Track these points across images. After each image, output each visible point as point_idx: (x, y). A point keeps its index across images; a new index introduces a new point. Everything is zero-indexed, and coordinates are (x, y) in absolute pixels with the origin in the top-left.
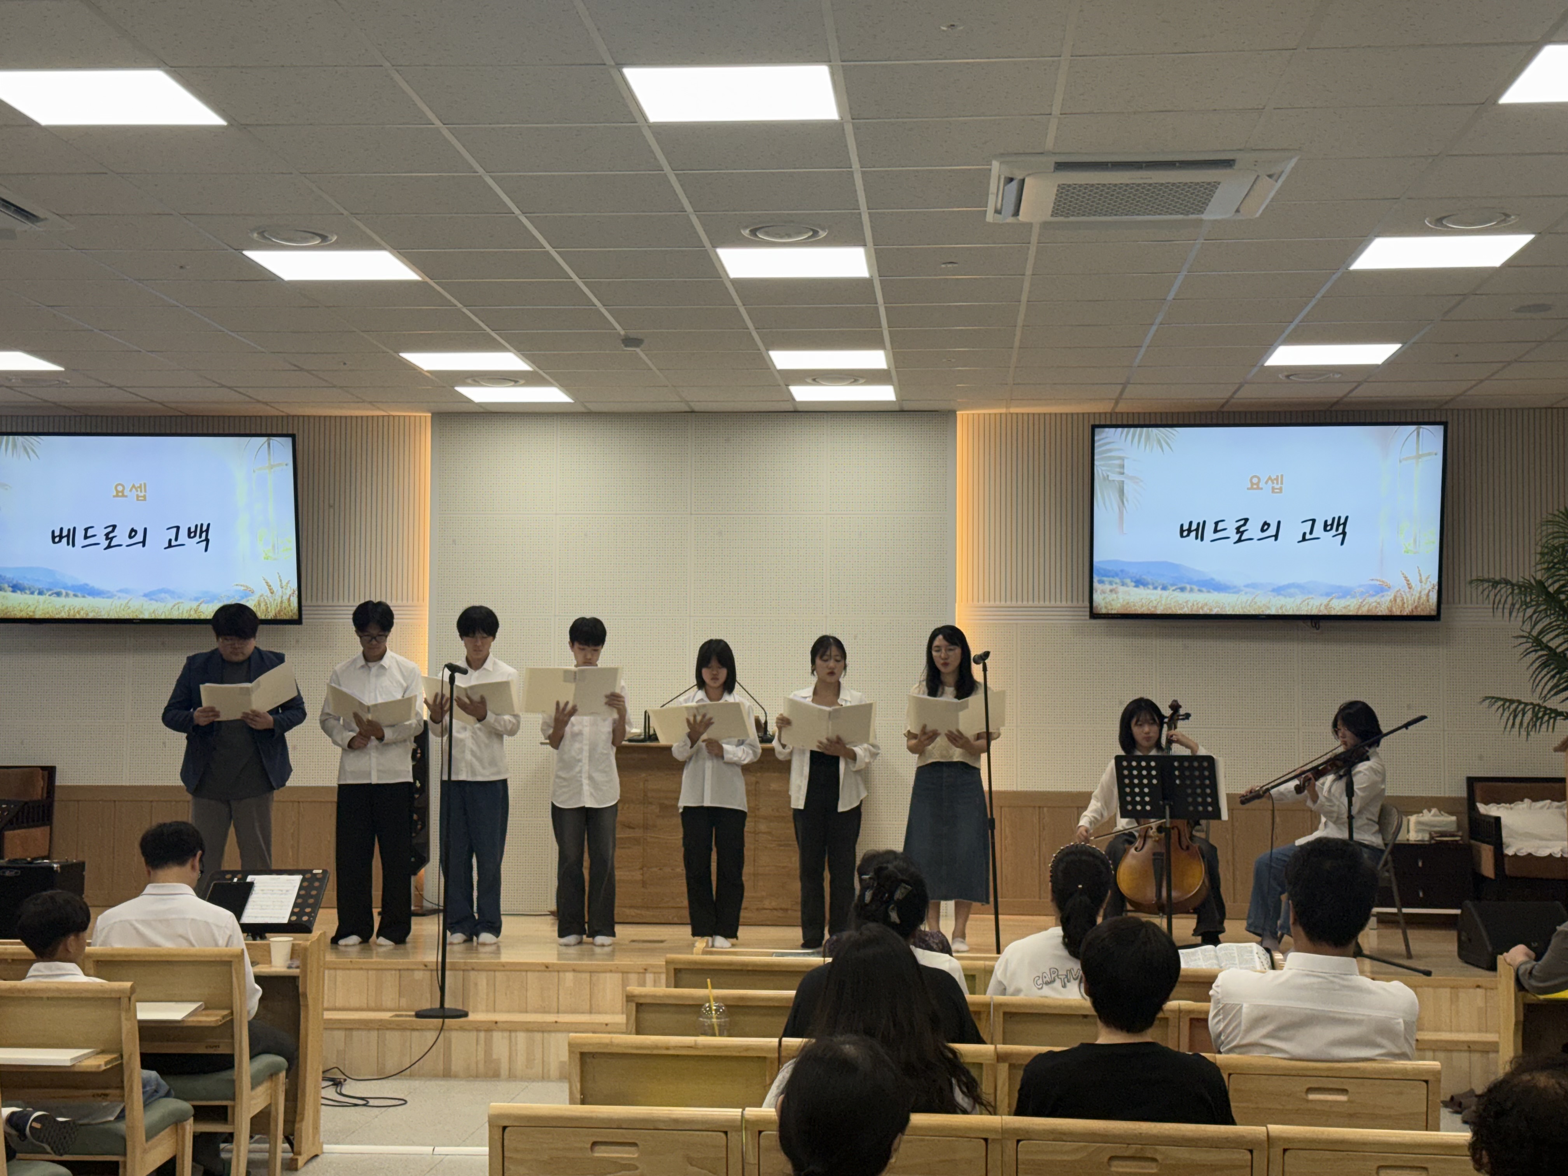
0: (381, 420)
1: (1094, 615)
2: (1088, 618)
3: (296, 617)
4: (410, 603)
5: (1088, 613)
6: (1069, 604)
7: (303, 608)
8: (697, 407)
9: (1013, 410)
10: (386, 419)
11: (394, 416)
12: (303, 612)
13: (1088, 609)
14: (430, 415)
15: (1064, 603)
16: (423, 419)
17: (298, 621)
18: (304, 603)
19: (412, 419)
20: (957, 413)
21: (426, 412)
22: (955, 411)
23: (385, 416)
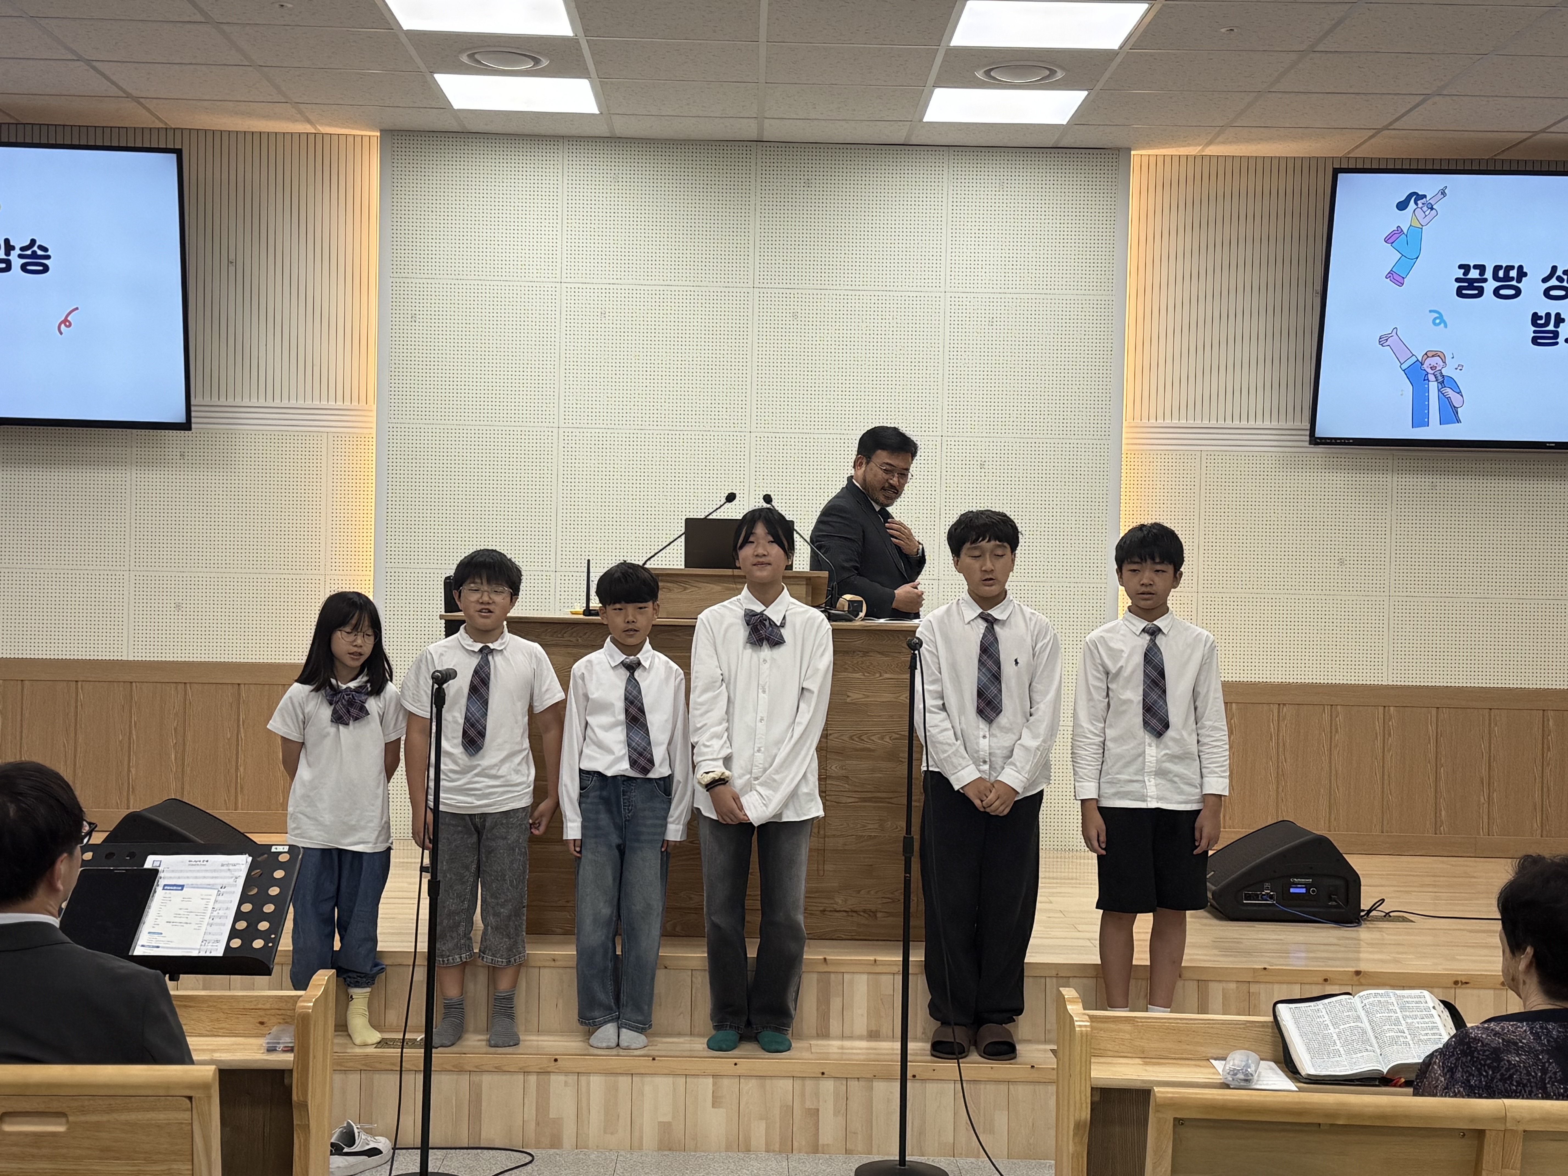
0: (304, 138)
1: (1315, 441)
2: (1307, 444)
3: (182, 419)
4: (347, 403)
5: (1307, 438)
6: (1278, 424)
7: (193, 408)
8: (770, 129)
9: (1212, 150)
10: (311, 138)
11: (322, 135)
12: (193, 414)
13: (1308, 433)
14: (378, 134)
15: (1267, 424)
16: (364, 141)
17: (186, 426)
18: (193, 401)
19: (350, 139)
20: (1133, 153)
21: (373, 130)
22: (1129, 150)
23: (315, 134)
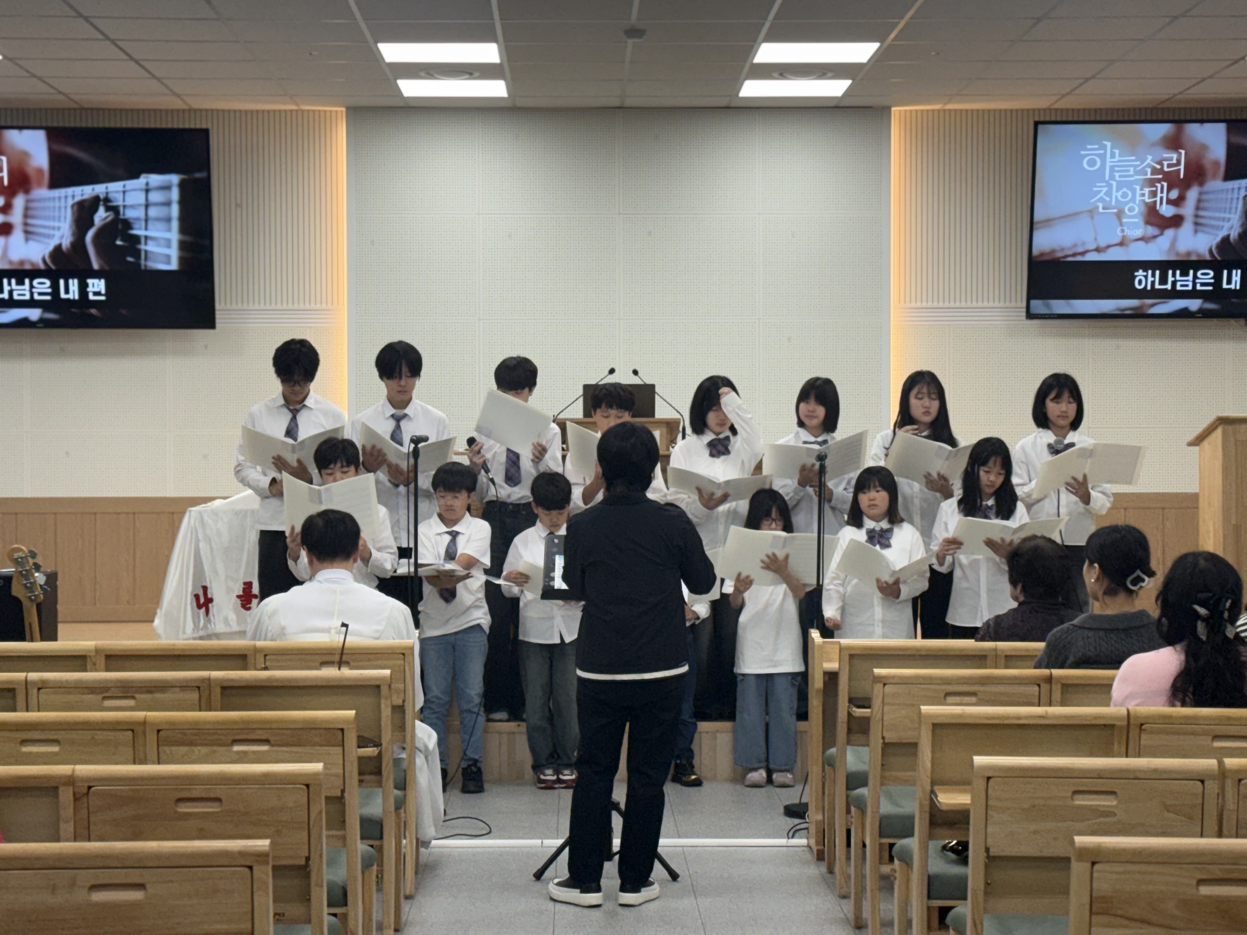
0: (289, 114)
1: (1030, 316)
2: (1024, 318)
4: (324, 306)
5: (1024, 314)
6: (1002, 304)
8: (629, 102)
9: (949, 106)
10: (294, 113)
11: (303, 111)
13: (1024, 310)
14: (344, 109)
15: (997, 304)
16: (334, 114)
17: (212, 326)
19: (322, 114)
20: (893, 109)
21: (340, 107)
22: (889, 108)
23: (297, 111)
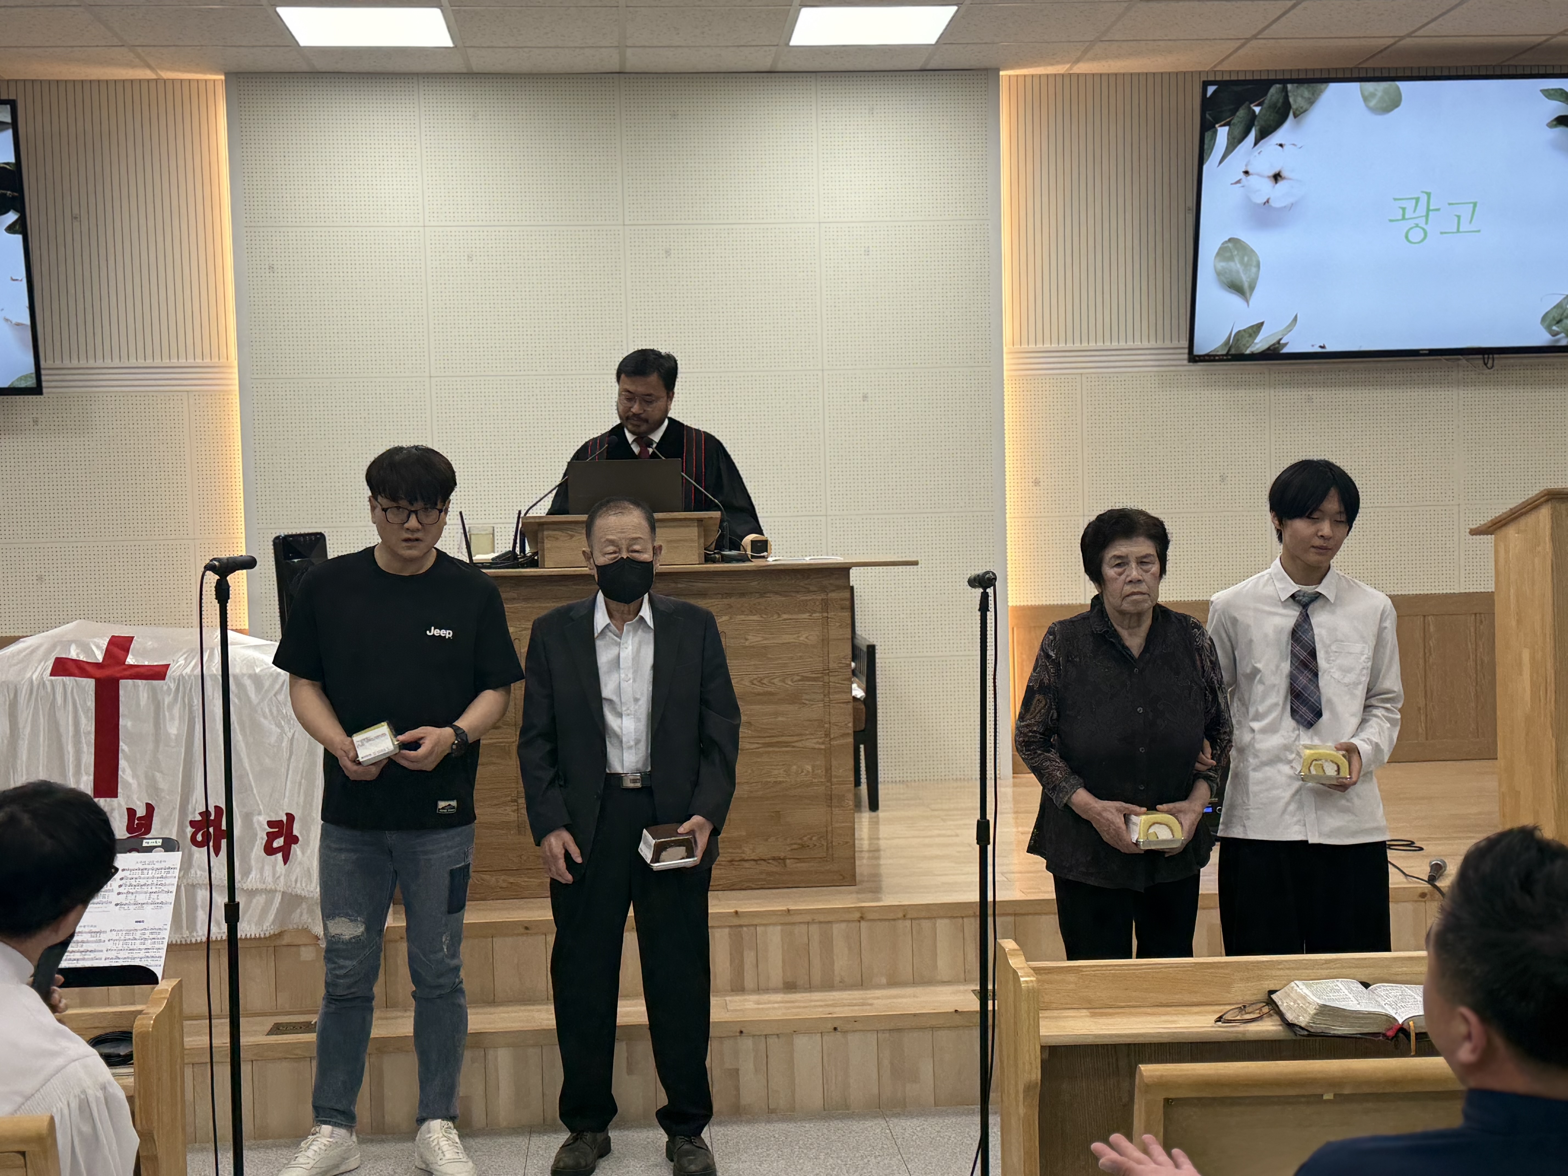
0: (144, 85)
1: (1194, 358)
2: (1186, 362)
3: (31, 383)
4: (207, 361)
5: (1186, 356)
6: (1155, 343)
7: (43, 372)
8: (630, 63)
10: (153, 84)
11: (165, 81)
12: (43, 378)
13: (1186, 351)
14: (223, 77)
15: (1145, 344)
16: (210, 86)
17: (36, 391)
18: (43, 364)
19: (193, 85)
20: (1001, 73)
21: (217, 73)
22: (998, 70)
23: (156, 80)
